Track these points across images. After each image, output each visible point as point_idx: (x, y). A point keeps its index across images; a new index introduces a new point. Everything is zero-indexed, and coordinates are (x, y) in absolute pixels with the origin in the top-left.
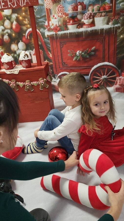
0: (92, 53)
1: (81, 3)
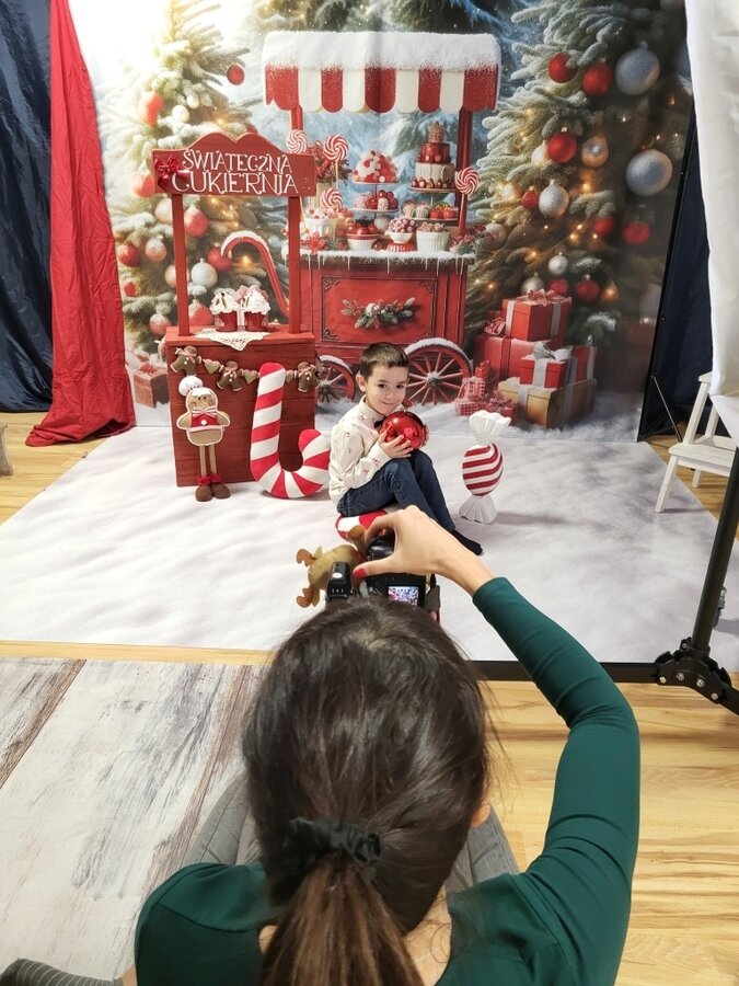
0: (405, 312)
1: (387, 194)
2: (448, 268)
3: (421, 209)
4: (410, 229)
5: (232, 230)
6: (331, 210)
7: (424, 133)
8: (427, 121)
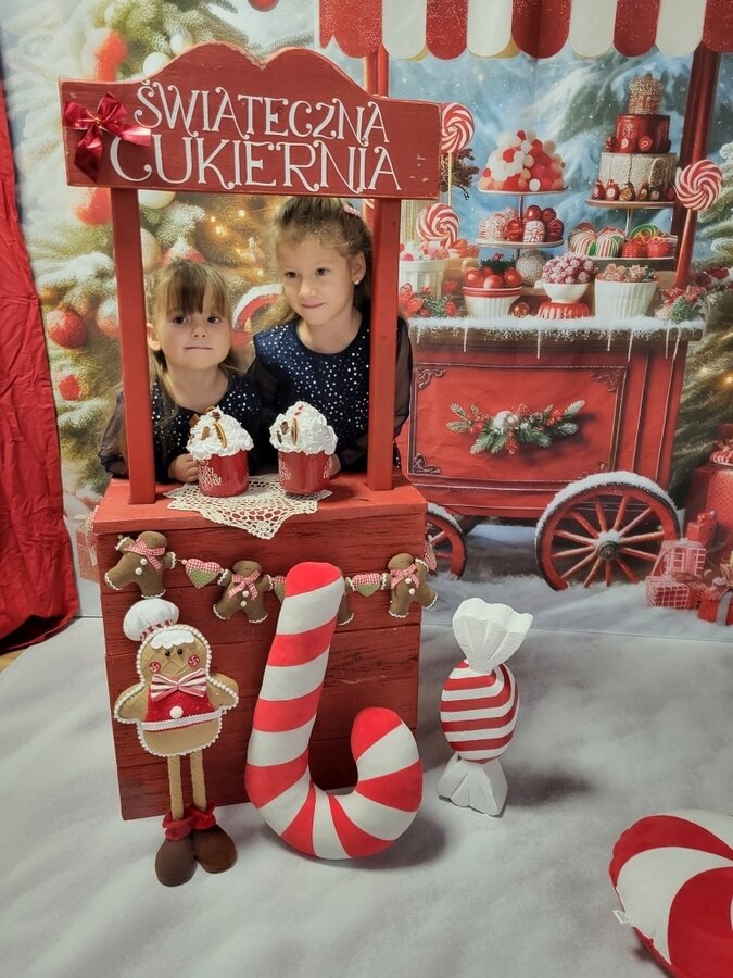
0: (565, 425)
1: (542, 212)
2: (651, 348)
3: (606, 241)
4: (583, 276)
5: (252, 283)
6: (435, 244)
7: (621, 96)
8: (629, 73)
